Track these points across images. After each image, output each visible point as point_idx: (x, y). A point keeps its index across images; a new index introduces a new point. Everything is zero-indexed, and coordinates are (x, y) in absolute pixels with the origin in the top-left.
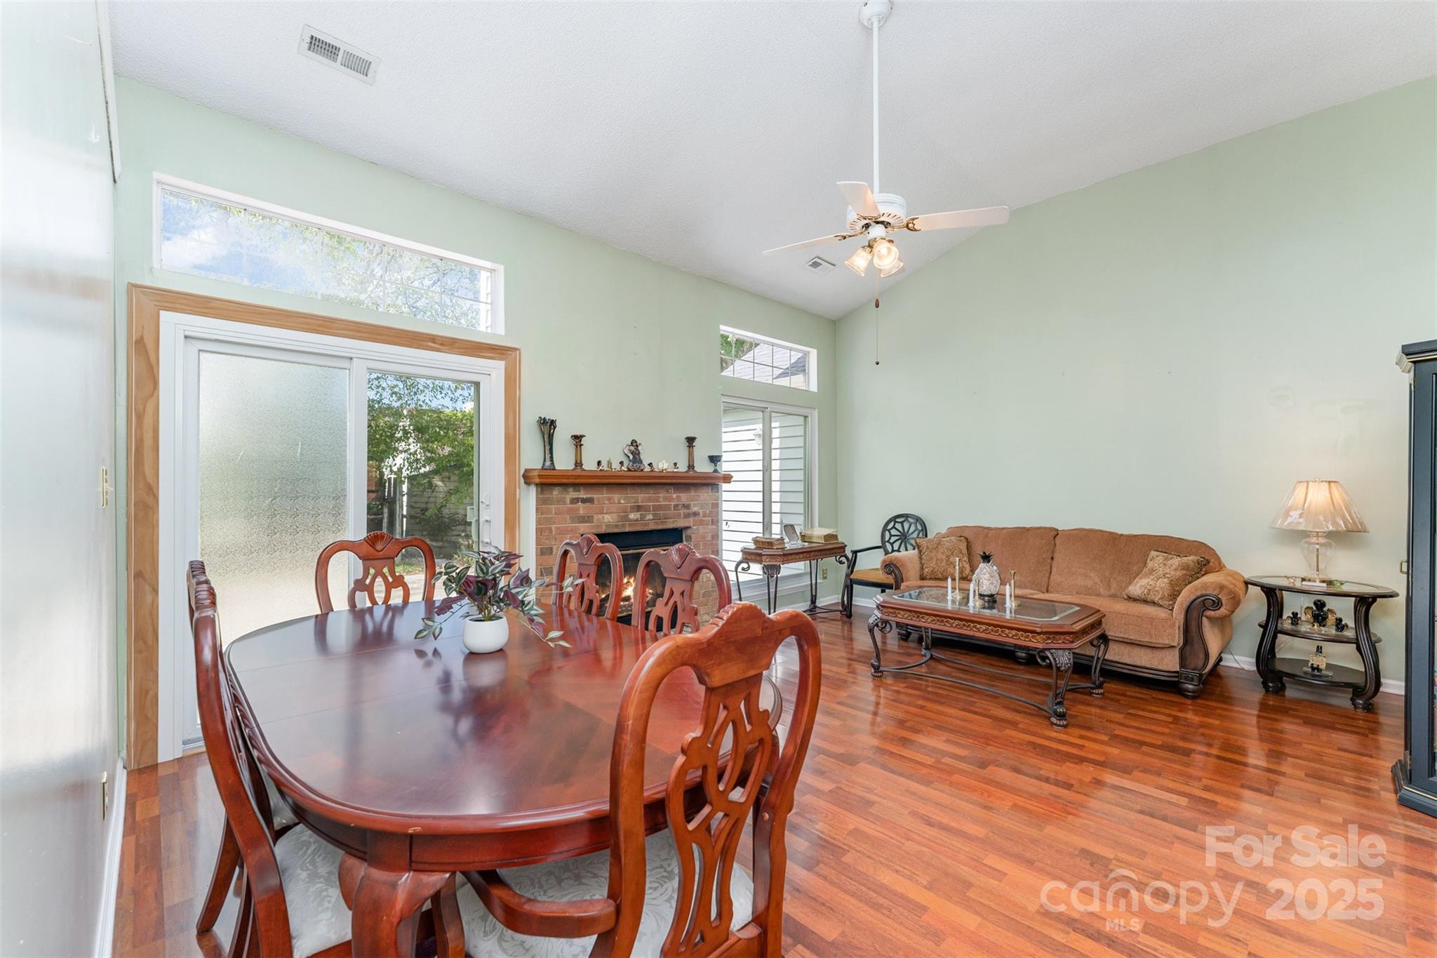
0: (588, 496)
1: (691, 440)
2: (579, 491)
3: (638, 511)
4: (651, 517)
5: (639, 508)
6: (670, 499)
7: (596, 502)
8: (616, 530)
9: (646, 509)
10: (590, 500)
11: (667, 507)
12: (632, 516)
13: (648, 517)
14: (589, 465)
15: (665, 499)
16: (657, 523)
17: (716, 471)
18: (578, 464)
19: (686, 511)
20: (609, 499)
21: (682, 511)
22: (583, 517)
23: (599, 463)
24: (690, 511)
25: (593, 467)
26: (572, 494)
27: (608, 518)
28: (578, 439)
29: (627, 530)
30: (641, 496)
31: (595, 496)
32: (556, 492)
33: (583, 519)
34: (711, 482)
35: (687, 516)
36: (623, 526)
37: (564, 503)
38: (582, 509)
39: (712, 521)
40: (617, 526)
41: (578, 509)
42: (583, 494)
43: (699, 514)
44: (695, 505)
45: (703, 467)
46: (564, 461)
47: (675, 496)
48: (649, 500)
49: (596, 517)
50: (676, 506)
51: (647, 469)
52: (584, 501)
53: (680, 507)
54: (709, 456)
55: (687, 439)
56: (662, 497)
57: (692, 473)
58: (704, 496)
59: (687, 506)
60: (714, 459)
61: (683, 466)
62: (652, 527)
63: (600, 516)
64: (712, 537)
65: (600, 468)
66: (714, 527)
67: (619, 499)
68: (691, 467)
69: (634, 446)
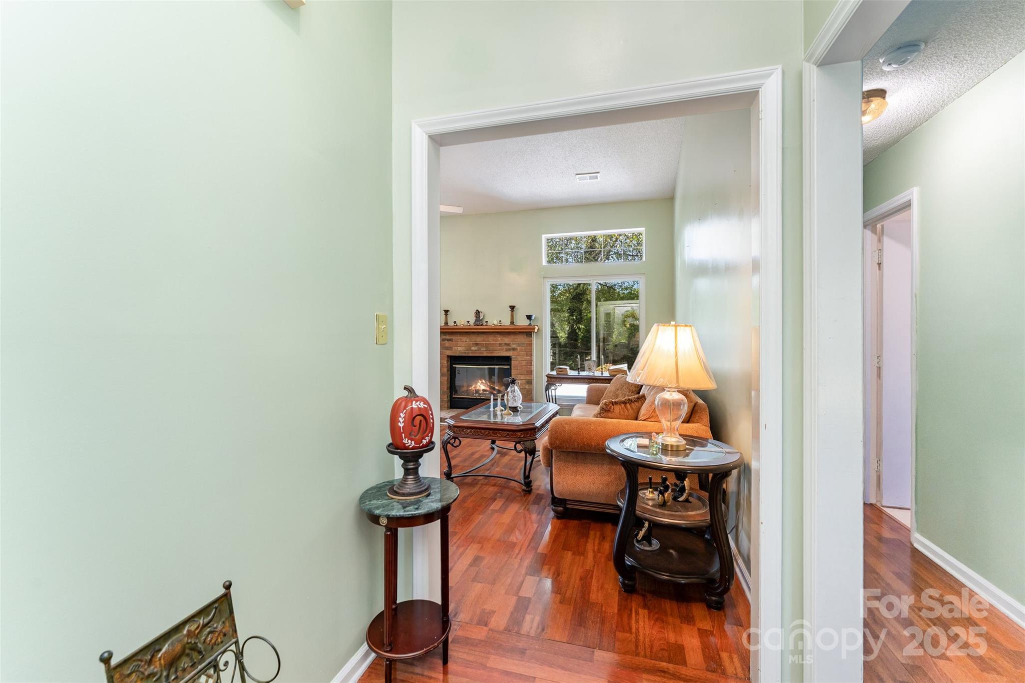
0: (450, 338)
1: (512, 308)
2: (446, 335)
3: (477, 346)
4: (485, 349)
5: (477, 344)
6: (496, 340)
7: (454, 340)
8: (464, 355)
9: (482, 345)
11: (495, 345)
12: (473, 348)
13: (482, 350)
14: (451, 324)
15: (493, 340)
16: (488, 353)
17: (530, 324)
18: (446, 323)
19: (508, 347)
20: (461, 340)
21: (505, 347)
22: (448, 347)
23: (455, 322)
24: (510, 347)
25: (453, 324)
26: (443, 337)
27: (460, 349)
28: (447, 312)
29: (471, 355)
30: (479, 339)
31: (454, 338)
34: (528, 332)
35: (509, 350)
36: (468, 353)
38: (447, 344)
39: (527, 354)
42: (448, 337)
43: (516, 349)
44: (513, 344)
45: (522, 322)
47: (499, 339)
48: (484, 340)
49: (454, 348)
50: (500, 345)
51: (485, 324)
52: (448, 340)
53: (503, 345)
54: (527, 316)
55: (510, 307)
56: (491, 340)
57: (513, 327)
58: (521, 339)
59: (509, 345)
60: (529, 317)
61: (506, 322)
62: (485, 354)
63: (456, 348)
64: (527, 363)
65: (455, 325)
66: (528, 357)
67: (466, 340)
68: (512, 323)
69: (478, 313)
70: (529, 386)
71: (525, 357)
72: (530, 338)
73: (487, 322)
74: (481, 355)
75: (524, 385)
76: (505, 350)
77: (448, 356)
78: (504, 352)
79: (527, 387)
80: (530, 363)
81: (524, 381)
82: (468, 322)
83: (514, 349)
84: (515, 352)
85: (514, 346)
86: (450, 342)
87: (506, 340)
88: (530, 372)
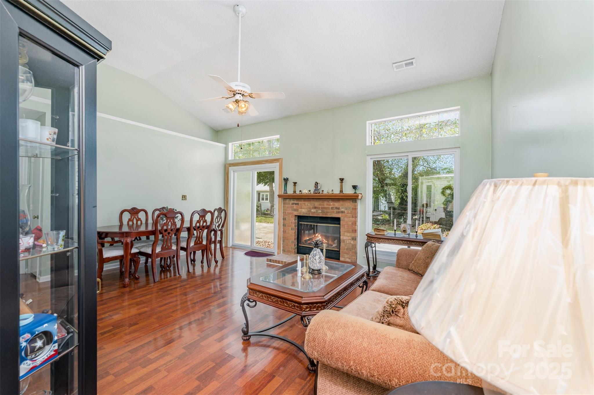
0: (297, 202)
1: (342, 180)
2: (294, 201)
3: (315, 209)
4: (321, 212)
5: (315, 208)
6: (330, 205)
7: (299, 204)
9: (319, 208)
10: (298, 204)
11: (328, 208)
12: (313, 210)
13: (319, 212)
14: (298, 192)
15: (327, 205)
16: (323, 214)
17: (355, 193)
18: (295, 192)
19: (338, 210)
20: (304, 204)
21: (335, 211)
23: (300, 191)
24: (339, 211)
26: (292, 202)
27: (303, 210)
28: (295, 183)
29: (311, 215)
30: (317, 204)
31: (300, 203)
32: (287, 201)
33: (295, 210)
34: (354, 198)
35: (339, 212)
36: (309, 214)
37: (290, 205)
38: (295, 207)
39: (352, 216)
40: (307, 214)
41: (294, 207)
42: (295, 202)
43: (344, 212)
44: (342, 208)
45: (348, 191)
46: (290, 191)
47: (332, 204)
48: (320, 205)
49: (300, 210)
50: (332, 208)
52: (296, 204)
53: (334, 208)
54: (352, 186)
55: (340, 179)
56: (325, 204)
57: (342, 194)
58: (349, 204)
59: (338, 208)
60: (355, 187)
61: (337, 191)
62: (321, 215)
63: (301, 210)
64: (352, 223)
65: (301, 193)
66: (354, 219)
67: (308, 204)
68: (341, 191)
69: (317, 184)
70: (354, 242)
71: (351, 219)
72: (355, 204)
73: (323, 191)
74: (318, 216)
75: (350, 241)
76: (335, 212)
77: (296, 216)
78: (335, 214)
79: (352, 242)
80: (355, 223)
81: (350, 237)
82: (310, 191)
83: (342, 212)
84: (343, 214)
85: (343, 210)
86: (297, 205)
87: (337, 204)
88: (355, 231)
